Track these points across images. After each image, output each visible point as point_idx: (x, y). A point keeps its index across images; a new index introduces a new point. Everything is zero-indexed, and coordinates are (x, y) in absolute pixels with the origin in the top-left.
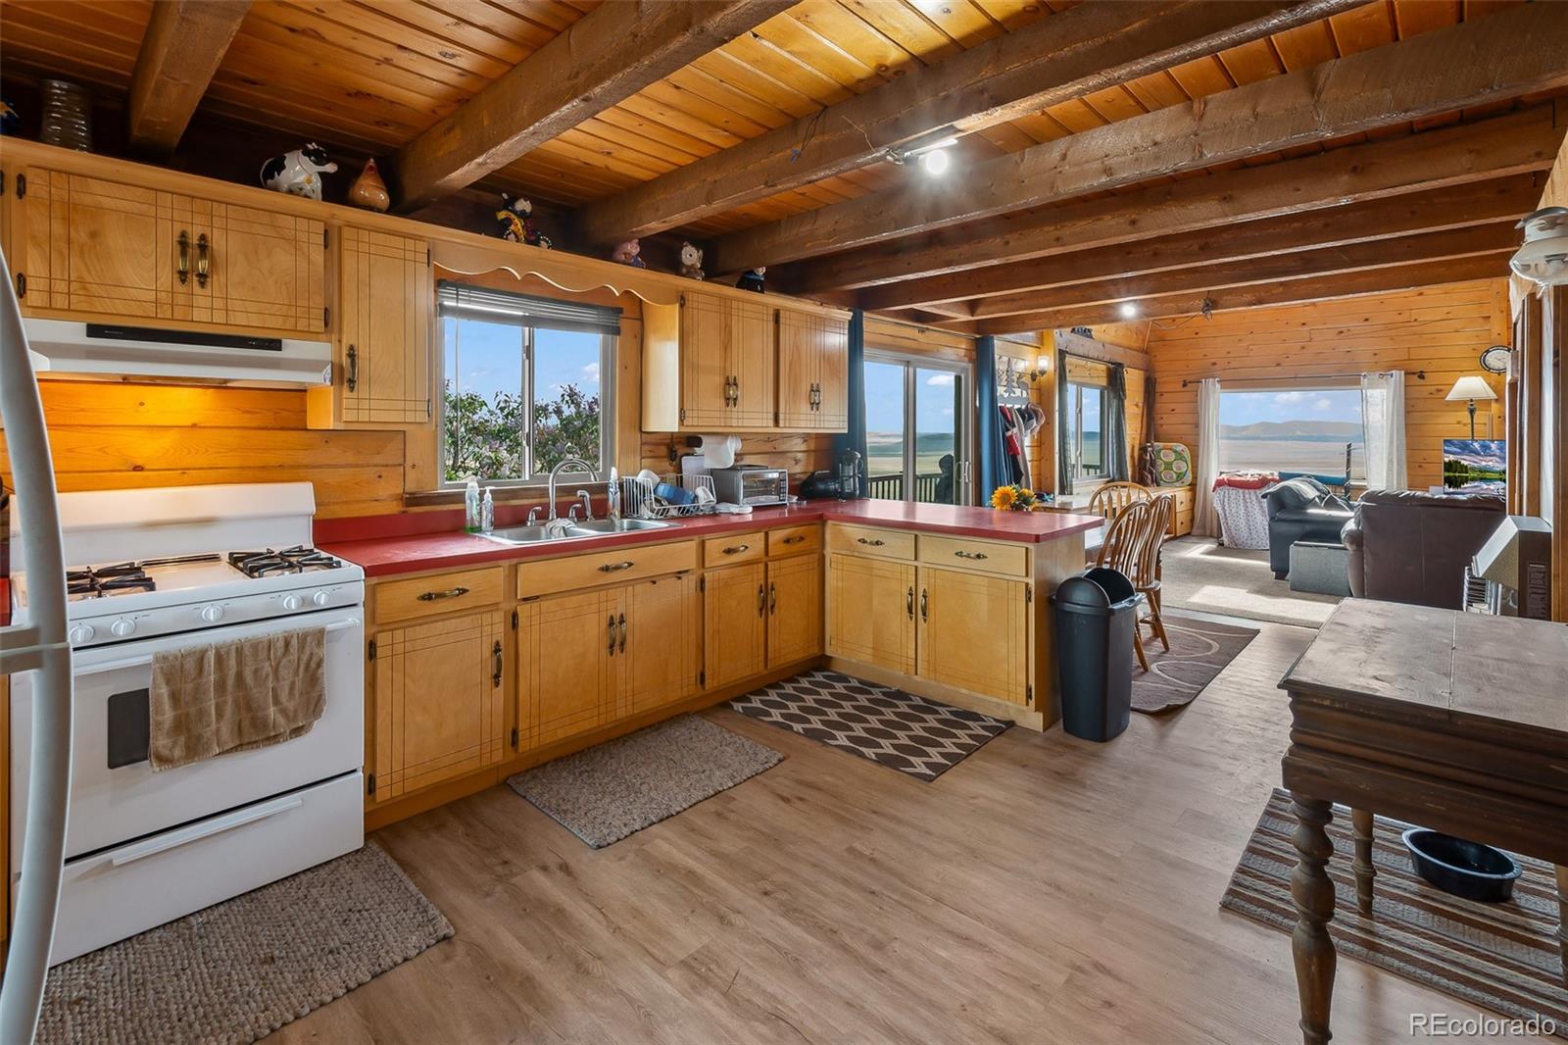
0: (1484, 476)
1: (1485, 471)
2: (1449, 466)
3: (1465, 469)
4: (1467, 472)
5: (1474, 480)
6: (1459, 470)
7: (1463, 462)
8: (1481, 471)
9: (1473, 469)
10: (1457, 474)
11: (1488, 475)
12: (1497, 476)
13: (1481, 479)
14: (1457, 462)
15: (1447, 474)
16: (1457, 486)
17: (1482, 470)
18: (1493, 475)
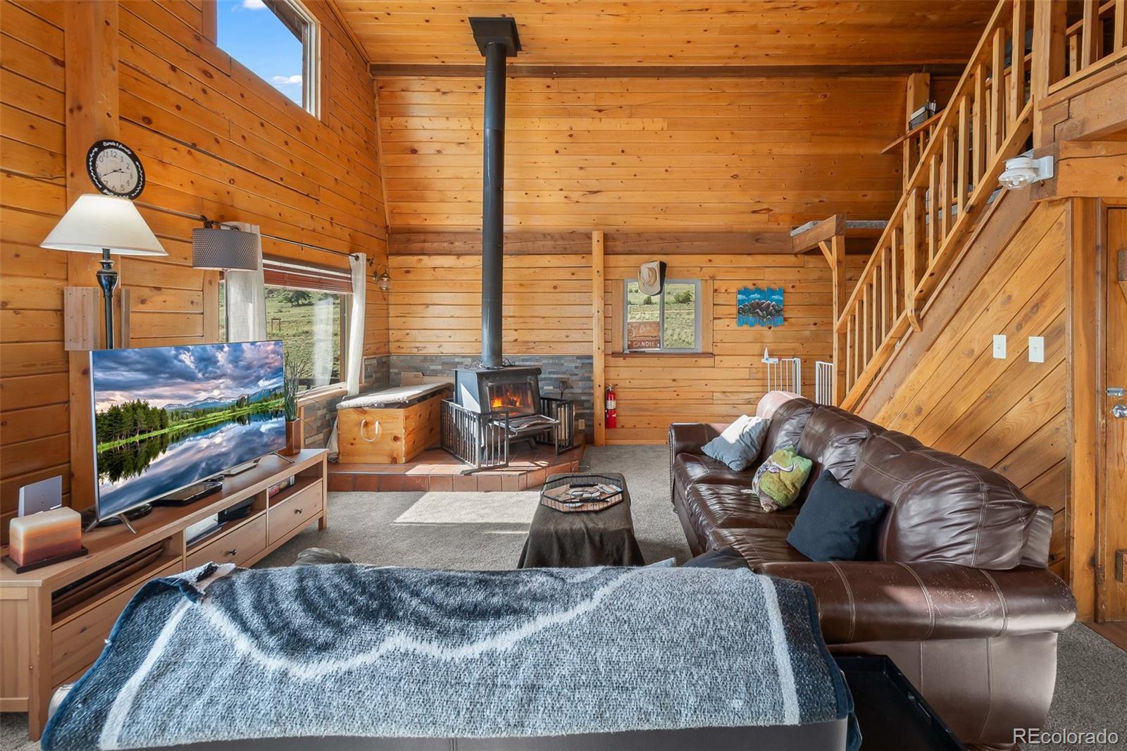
0: (200, 422)
1: (205, 412)
2: (112, 423)
3: (161, 418)
4: (162, 427)
8: (196, 414)
9: (180, 414)
10: (137, 438)
12: (227, 414)
13: (197, 431)
14: (135, 408)
15: (109, 445)
17: (200, 412)
18: (221, 416)
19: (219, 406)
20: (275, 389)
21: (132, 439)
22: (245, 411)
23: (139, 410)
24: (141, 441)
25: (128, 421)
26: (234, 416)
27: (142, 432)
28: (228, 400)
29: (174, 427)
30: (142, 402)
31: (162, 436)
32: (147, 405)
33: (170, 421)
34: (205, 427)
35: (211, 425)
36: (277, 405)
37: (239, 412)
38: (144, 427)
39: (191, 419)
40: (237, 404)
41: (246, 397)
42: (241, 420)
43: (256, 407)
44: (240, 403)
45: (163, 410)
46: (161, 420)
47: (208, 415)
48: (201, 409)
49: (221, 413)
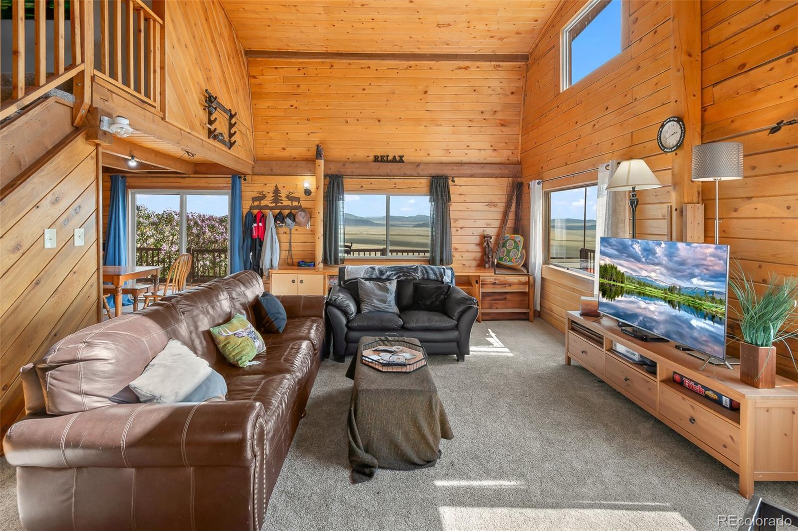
0: (643, 290)
1: (645, 285)
3: (621, 277)
4: (622, 283)
5: (630, 293)
6: (614, 277)
7: (619, 268)
8: (639, 283)
9: (631, 280)
10: (612, 283)
11: (648, 290)
12: (660, 293)
13: (639, 294)
14: (612, 267)
15: (602, 281)
16: (611, 297)
17: (642, 283)
18: (656, 292)
19: (654, 284)
20: (712, 292)
21: (610, 282)
22: (675, 297)
23: (613, 269)
24: (613, 285)
25: (609, 271)
26: (666, 297)
27: (614, 281)
28: (662, 284)
29: (628, 286)
30: (615, 265)
31: (622, 287)
32: (617, 268)
33: (626, 281)
34: (644, 294)
35: (648, 295)
36: (714, 309)
37: (670, 296)
38: (615, 279)
39: (636, 285)
40: (669, 289)
41: (678, 287)
42: (671, 302)
43: (688, 300)
44: (672, 289)
45: (623, 273)
46: (622, 278)
47: (647, 288)
48: (643, 281)
49: (655, 290)
